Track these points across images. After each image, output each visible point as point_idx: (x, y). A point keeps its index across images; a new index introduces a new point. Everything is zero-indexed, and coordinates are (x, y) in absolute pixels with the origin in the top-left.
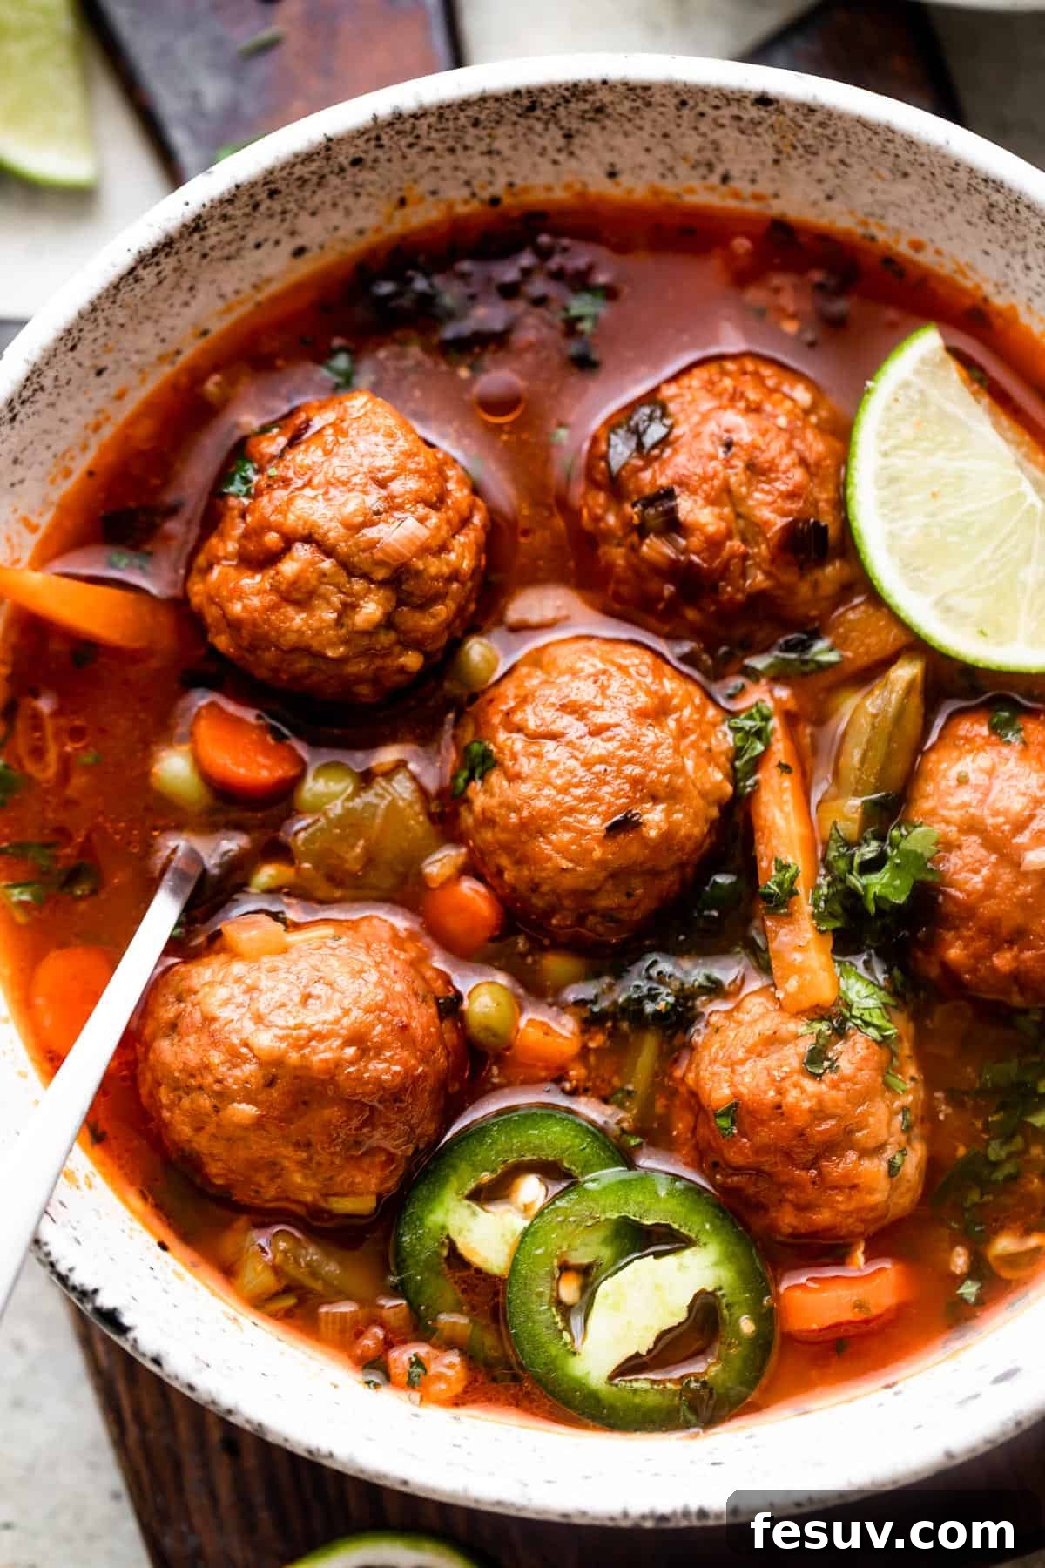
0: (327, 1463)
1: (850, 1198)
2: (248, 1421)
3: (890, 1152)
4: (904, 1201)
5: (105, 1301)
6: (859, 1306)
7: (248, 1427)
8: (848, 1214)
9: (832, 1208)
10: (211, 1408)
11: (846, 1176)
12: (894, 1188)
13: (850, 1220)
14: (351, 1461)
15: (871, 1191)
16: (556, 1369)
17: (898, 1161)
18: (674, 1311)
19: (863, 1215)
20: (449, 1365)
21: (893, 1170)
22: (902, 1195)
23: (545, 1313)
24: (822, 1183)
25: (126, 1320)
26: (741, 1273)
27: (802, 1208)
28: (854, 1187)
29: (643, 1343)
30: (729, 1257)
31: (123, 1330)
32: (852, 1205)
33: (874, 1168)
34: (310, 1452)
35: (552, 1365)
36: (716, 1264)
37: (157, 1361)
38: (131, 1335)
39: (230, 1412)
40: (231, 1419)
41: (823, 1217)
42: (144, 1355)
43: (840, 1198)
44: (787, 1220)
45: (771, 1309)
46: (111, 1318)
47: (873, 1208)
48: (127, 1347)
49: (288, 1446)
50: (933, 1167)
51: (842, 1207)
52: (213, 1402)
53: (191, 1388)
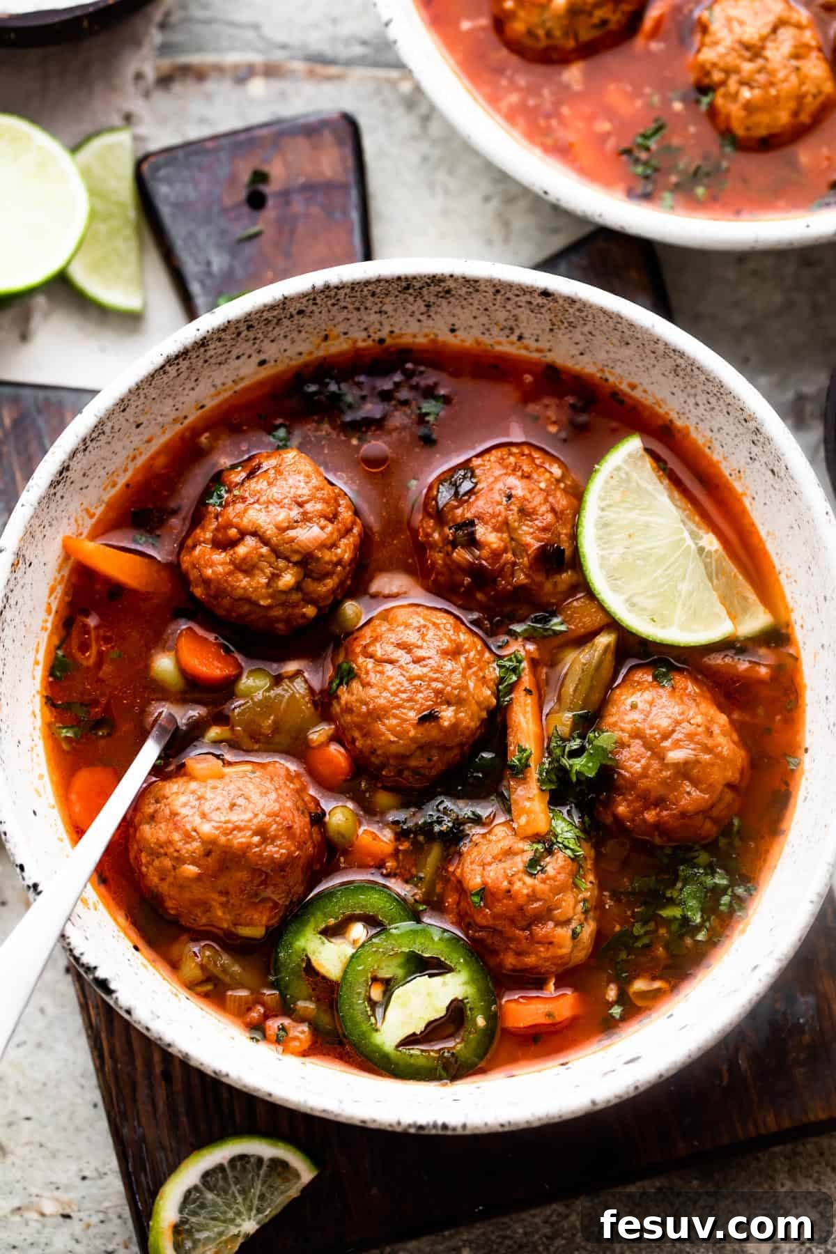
0: (225, 1080)
1: (548, 949)
2: (180, 1051)
3: (574, 924)
4: (581, 955)
5: (100, 974)
6: (549, 1015)
7: (180, 1055)
8: (546, 960)
9: (536, 955)
10: (159, 1042)
11: (546, 936)
12: (574, 947)
13: (547, 964)
14: (239, 1079)
15: (561, 947)
16: (366, 1038)
17: (578, 930)
18: (438, 1009)
19: (555, 961)
20: (301, 1032)
21: (575, 935)
22: (580, 951)
23: (360, 1004)
24: (532, 939)
25: (112, 986)
26: (479, 990)
27: (519, 954)
28: (551, 943)
29: (418, 1027)
30: (472, 981)
31: (110, 992)
32: (548, 955)
33: (564, 933)
34: (215, 1073)
35: (363, 1035)
36: (465, 983)
37: (129, 1012)
38: (114, 995)
39: (169, 1045)
40: (170, 1050)
41: (531, 960)
42: (121, 1008)
43: (542, 949)
44: (510, 960)
45: (496, 1013)
46: (103, 984)
47: (561, 957)
48: (112, 1003)
49: (202, 1068)
50: (599, 936)
51: (543, 955)
52: (160, 1039)
53: (148, 1029)
